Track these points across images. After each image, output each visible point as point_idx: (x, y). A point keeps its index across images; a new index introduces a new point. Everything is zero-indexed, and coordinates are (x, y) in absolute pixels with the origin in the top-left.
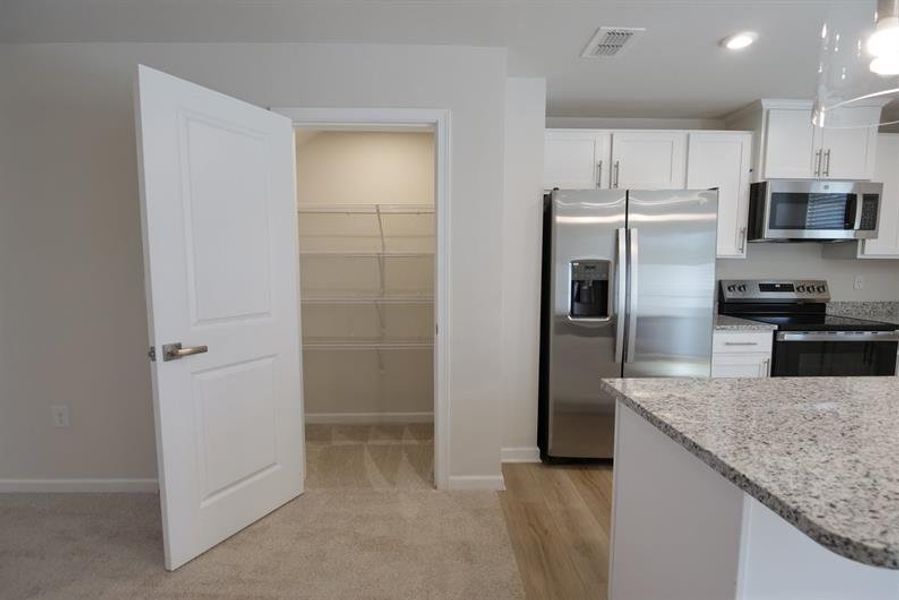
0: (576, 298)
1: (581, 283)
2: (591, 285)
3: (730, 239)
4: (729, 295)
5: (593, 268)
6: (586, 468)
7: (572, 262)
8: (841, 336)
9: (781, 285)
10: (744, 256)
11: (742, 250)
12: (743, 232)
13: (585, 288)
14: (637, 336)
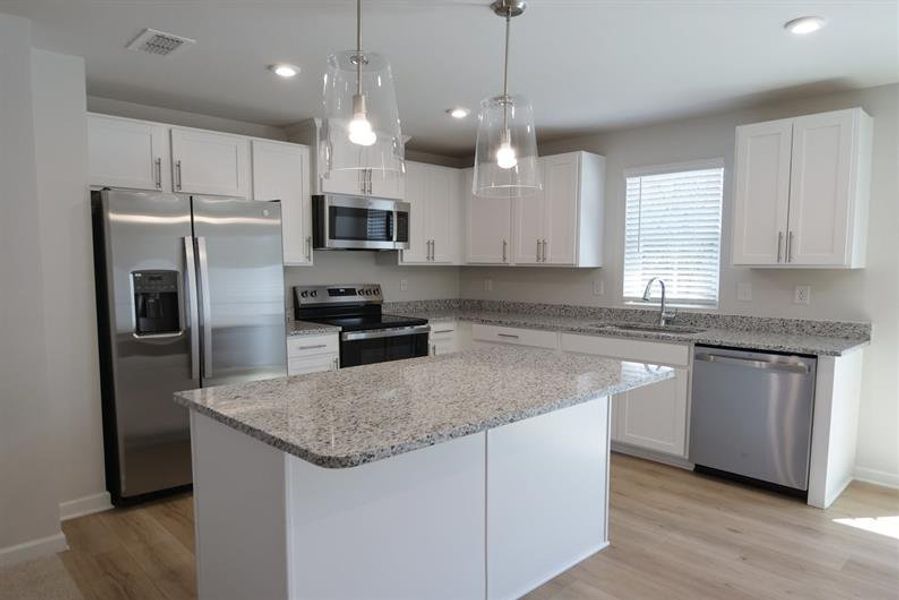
0: (141, 313)
1: (146, 296)
2: (158, 298)
3: (296, 247)
4: (303, 301)
5: (159, 278)
6: (169, 501)
7: (134, 273)
8: (390, 332)
9: (346, 290)
10: (311, 263)
11: (309, 257)
12: (309, 241)
13: (151, 301)
14: (214, 349)
